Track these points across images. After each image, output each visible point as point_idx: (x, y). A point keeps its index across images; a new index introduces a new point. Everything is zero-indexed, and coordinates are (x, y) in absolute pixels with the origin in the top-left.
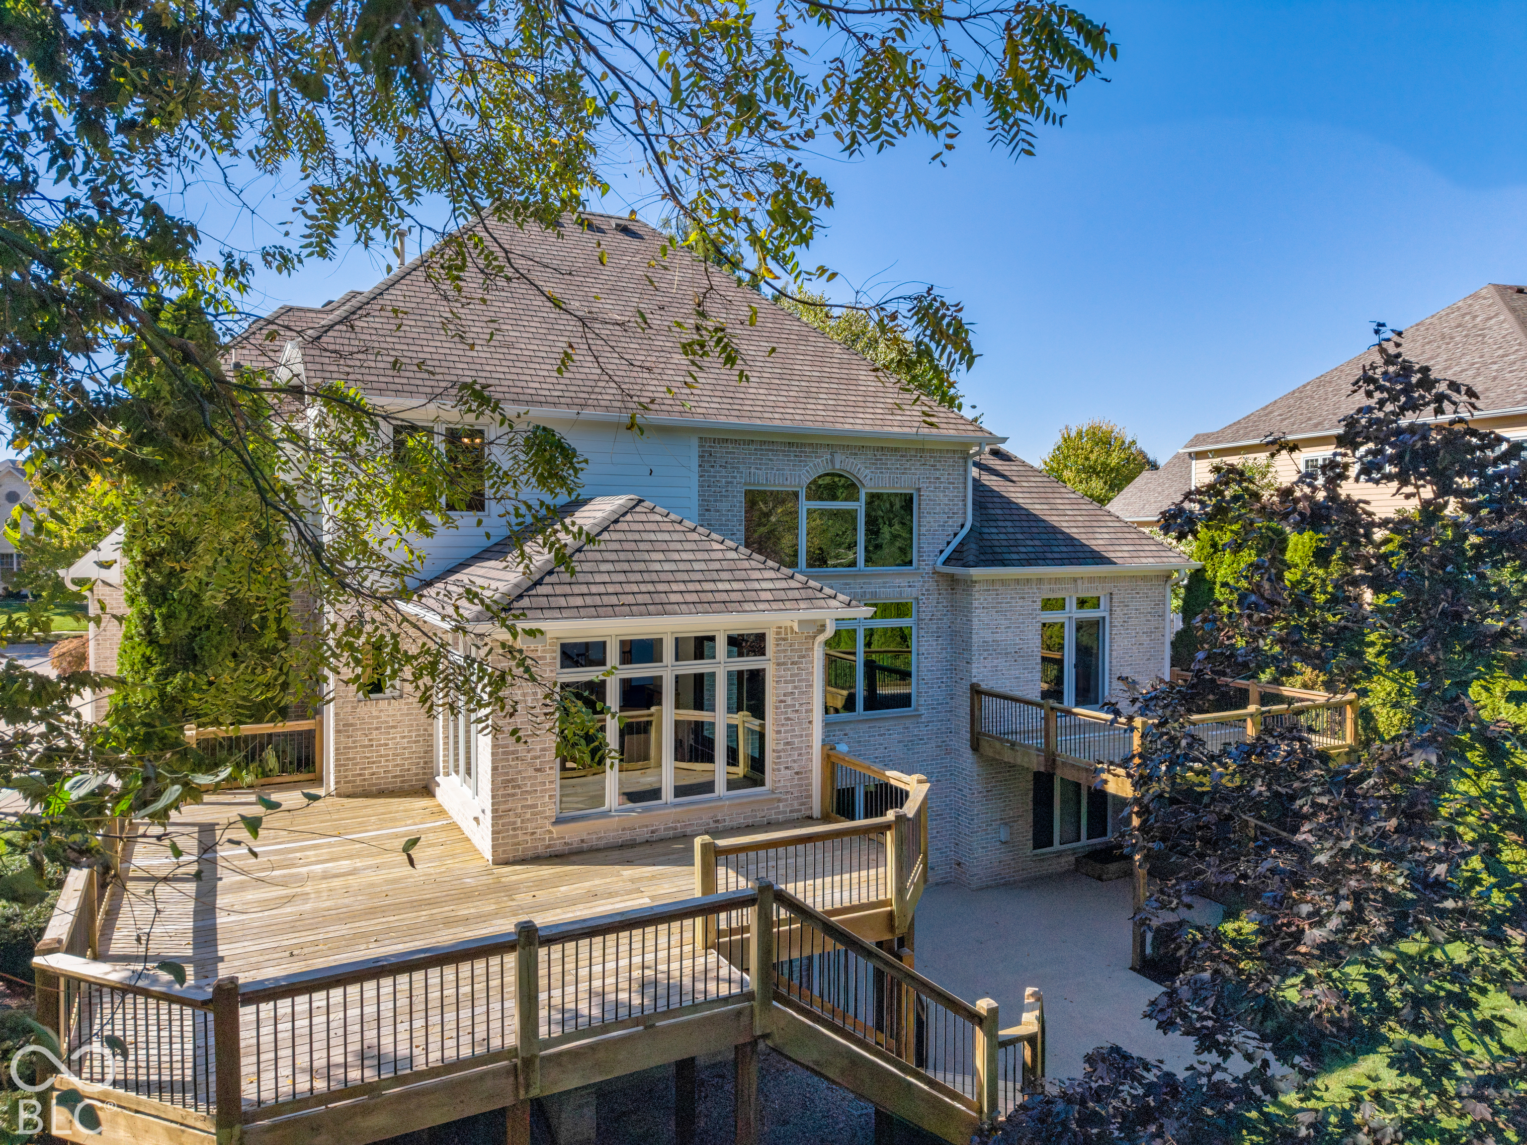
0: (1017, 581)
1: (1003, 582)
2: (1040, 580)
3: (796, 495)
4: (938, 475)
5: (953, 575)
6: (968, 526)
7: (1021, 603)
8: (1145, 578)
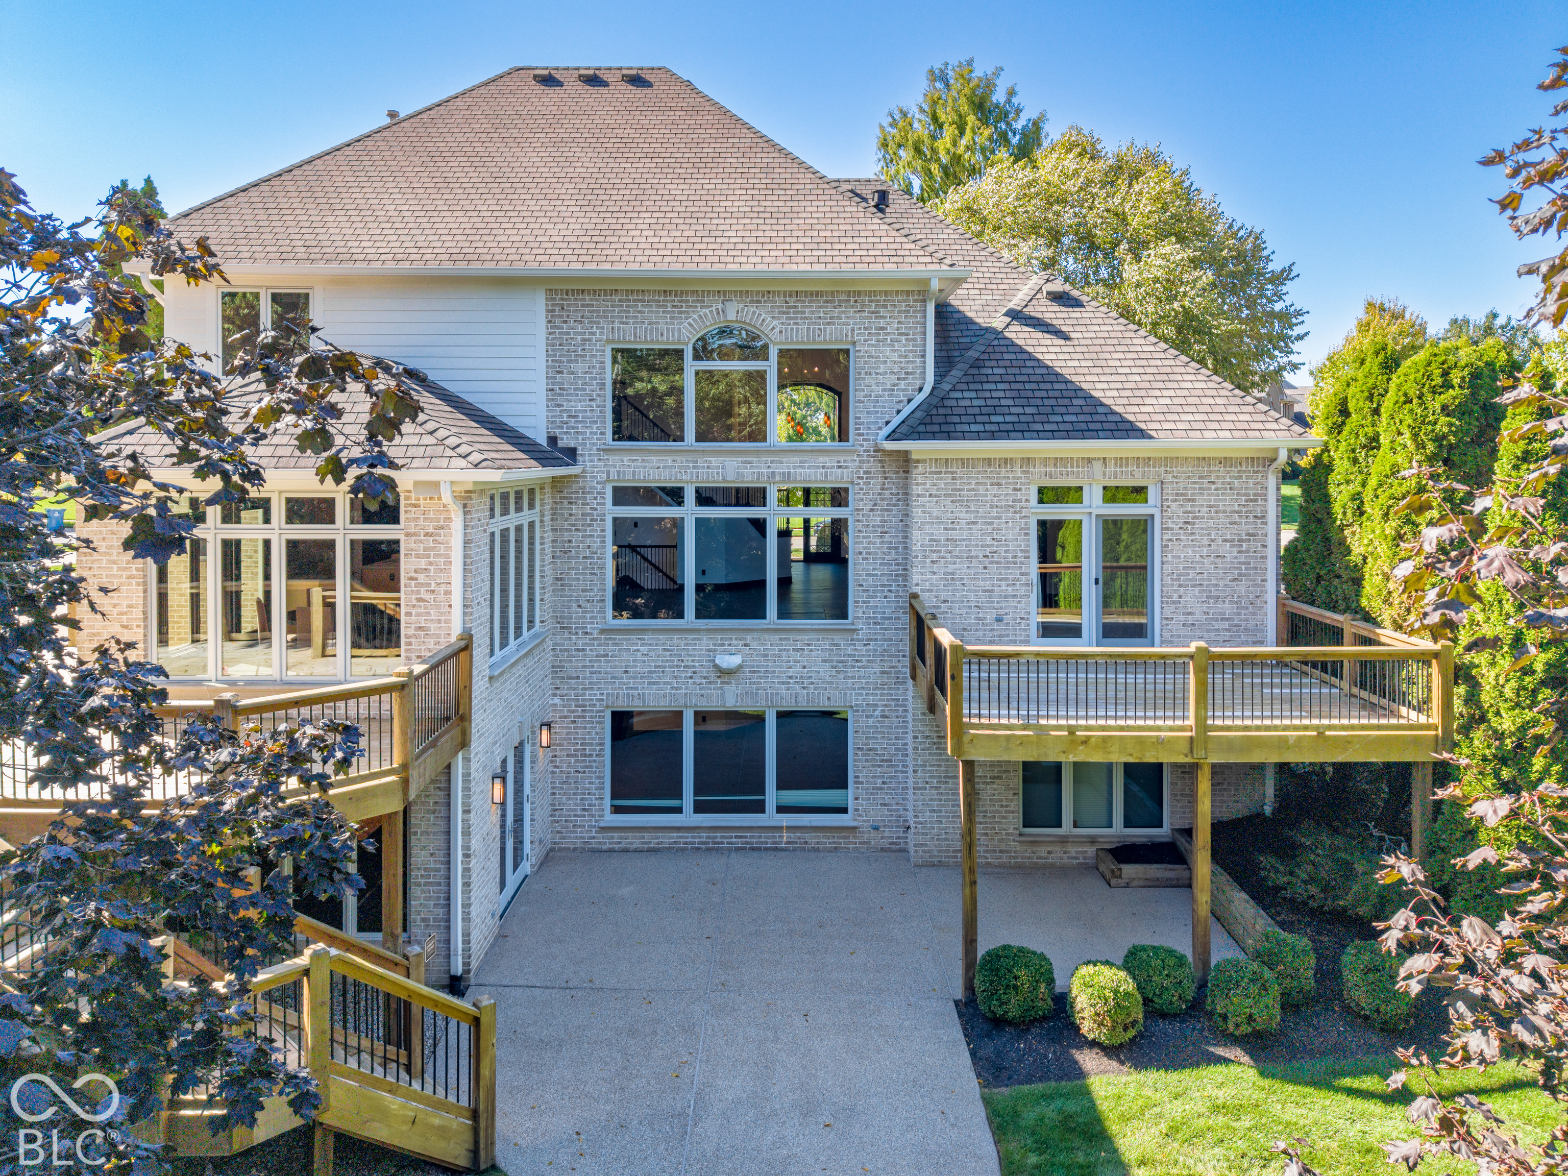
0: (989, 462)
1: (964, 462)
2: (1027, 461)
3: (679, 354)
4: (882, 323)
5: (906, 453)
6: (927, 389)
7: (994, 490)
8: (1225, 461)
